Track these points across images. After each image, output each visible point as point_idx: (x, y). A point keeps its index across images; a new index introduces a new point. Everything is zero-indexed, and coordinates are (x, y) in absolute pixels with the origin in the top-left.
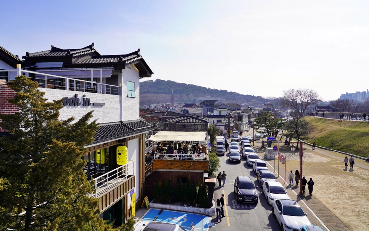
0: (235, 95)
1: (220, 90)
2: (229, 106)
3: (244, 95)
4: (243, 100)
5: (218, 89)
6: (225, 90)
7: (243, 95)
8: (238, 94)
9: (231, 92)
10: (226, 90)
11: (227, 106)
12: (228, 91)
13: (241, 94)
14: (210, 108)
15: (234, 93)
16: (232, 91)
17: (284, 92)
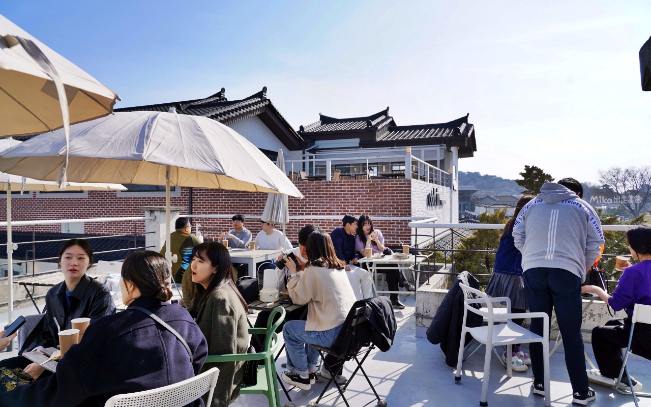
0: (495, 180)
1: (467, 172)
2: (498, 199)
3: (511, 180)
4: (509, 190)
5: (463, 172)
6: (475, 173)
7: (508, 181)
8: (500, 178)
9: (487, 175)
10: (478, 173)
11: (495, 200)
12: (482, 174)
13: (504, 178)
14: (464, 205)
15: (492, 177)
16: (489, 174)
17: (600, 173)
